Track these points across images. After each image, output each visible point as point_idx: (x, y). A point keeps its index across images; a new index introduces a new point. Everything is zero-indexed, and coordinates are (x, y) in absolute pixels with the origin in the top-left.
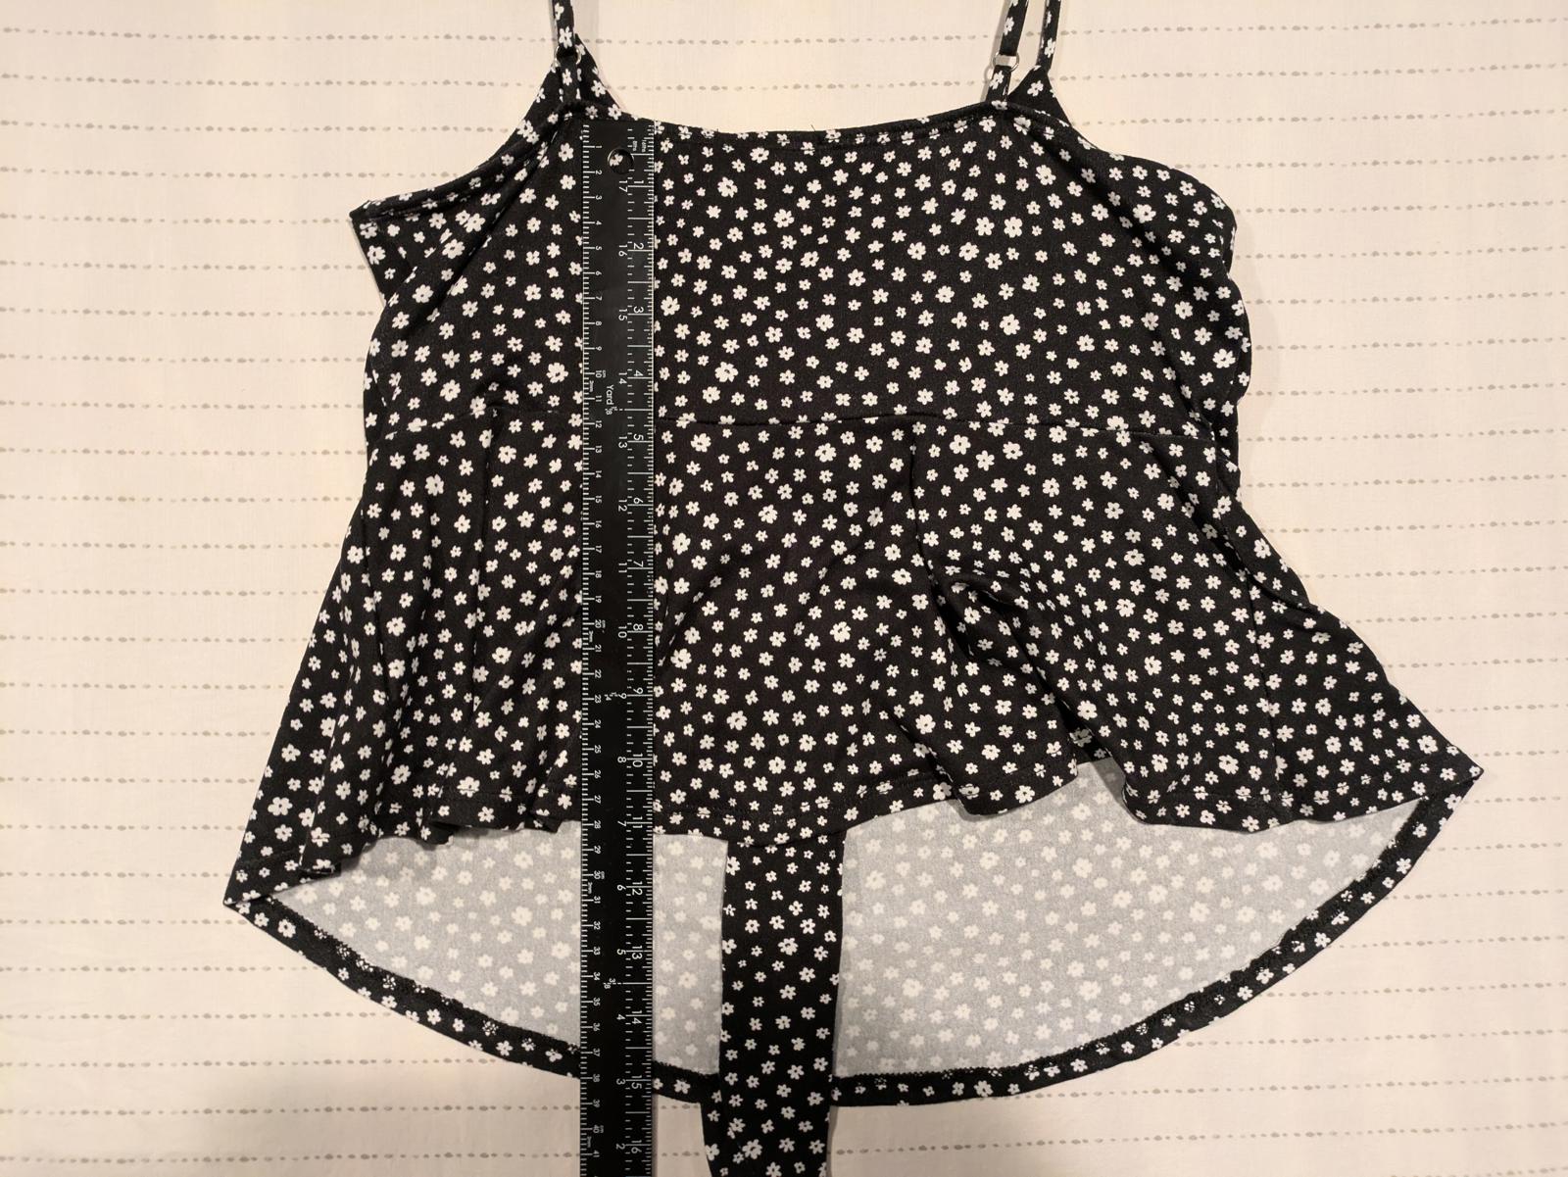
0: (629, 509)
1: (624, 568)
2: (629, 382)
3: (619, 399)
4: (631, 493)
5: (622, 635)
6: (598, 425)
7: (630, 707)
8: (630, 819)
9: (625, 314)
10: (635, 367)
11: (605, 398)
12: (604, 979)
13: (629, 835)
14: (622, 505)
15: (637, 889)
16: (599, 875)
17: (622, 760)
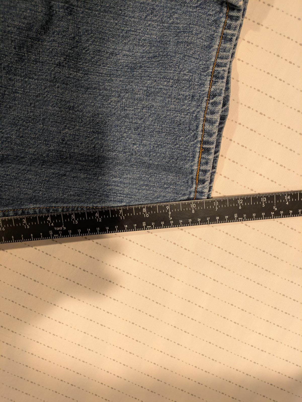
0: (100, 217)
1: (123, 218)
2: (52, 222)
3: (59, 225)
4: (94, 218)
5: (147, 216)
6: (70, 232)
7: (174, 210)
8: (215, 207)
9: (26, 226)
10: (46, 221)
11: (60, 230)
12: (273, 210)
13: (221, 206)
14: (99, 220)
15: (241, 202)
16: (236, 216)
17: (193, 211)
